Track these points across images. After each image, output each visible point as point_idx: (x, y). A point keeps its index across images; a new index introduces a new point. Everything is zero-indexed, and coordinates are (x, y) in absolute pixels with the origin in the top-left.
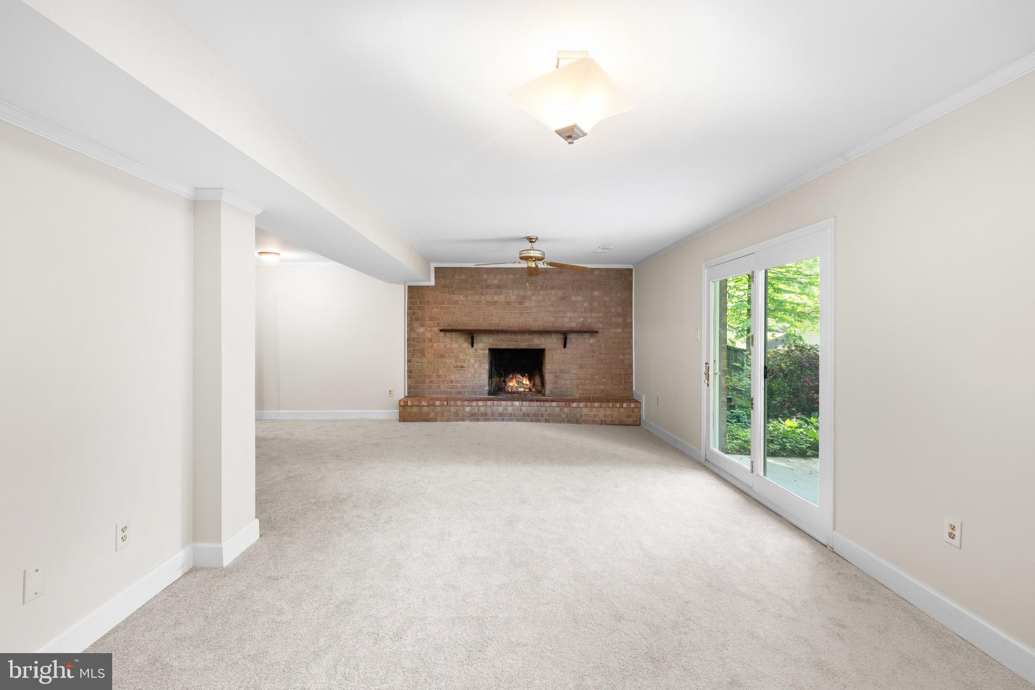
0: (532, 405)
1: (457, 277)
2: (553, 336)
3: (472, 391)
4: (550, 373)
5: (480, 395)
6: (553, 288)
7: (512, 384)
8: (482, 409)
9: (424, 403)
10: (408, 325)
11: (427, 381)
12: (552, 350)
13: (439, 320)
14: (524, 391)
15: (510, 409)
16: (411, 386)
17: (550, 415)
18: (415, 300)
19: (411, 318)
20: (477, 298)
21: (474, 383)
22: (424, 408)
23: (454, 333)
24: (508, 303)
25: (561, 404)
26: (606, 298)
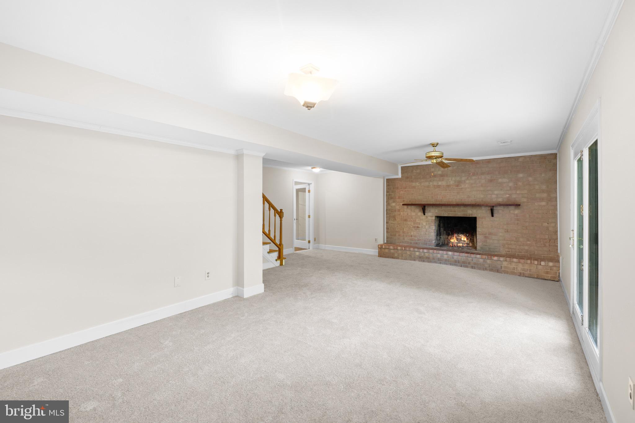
0: (462, 255)
1: (414, 171)
2: (483, 208)
3: (425, 243)
4: (480, 234)
5: (429, 245)
6: (483, 174)
7: (454, 240)
8: (427, 255)
9: (391, 247)
10: (386, 202)
11: (397, 235)
12: (482, 218)
13: (404, 198)
14: (463, 246)
15: (445, 257)
16: (388, 237)
17: (475, 264)
18: (390, 187)
19: (388, 197)
20: (427, 184)
21: (426, 238)
22: (392, 250)
23: (413, 206)
24: (448, 186)
25: (484, 257)
26: (530, 179)
